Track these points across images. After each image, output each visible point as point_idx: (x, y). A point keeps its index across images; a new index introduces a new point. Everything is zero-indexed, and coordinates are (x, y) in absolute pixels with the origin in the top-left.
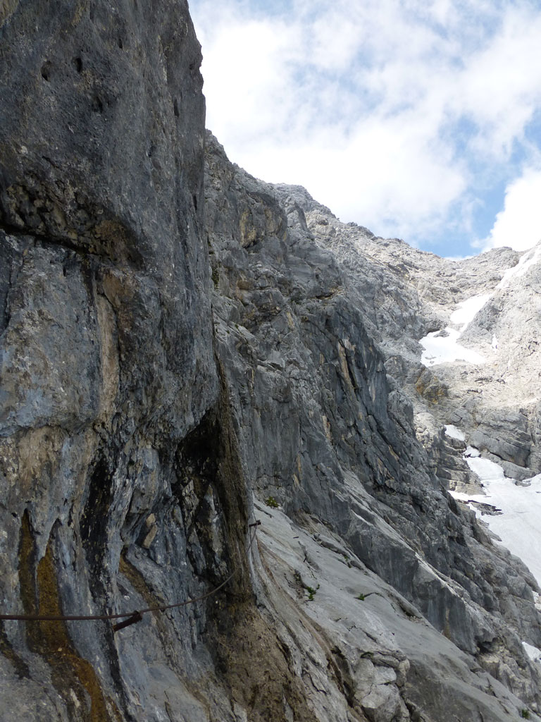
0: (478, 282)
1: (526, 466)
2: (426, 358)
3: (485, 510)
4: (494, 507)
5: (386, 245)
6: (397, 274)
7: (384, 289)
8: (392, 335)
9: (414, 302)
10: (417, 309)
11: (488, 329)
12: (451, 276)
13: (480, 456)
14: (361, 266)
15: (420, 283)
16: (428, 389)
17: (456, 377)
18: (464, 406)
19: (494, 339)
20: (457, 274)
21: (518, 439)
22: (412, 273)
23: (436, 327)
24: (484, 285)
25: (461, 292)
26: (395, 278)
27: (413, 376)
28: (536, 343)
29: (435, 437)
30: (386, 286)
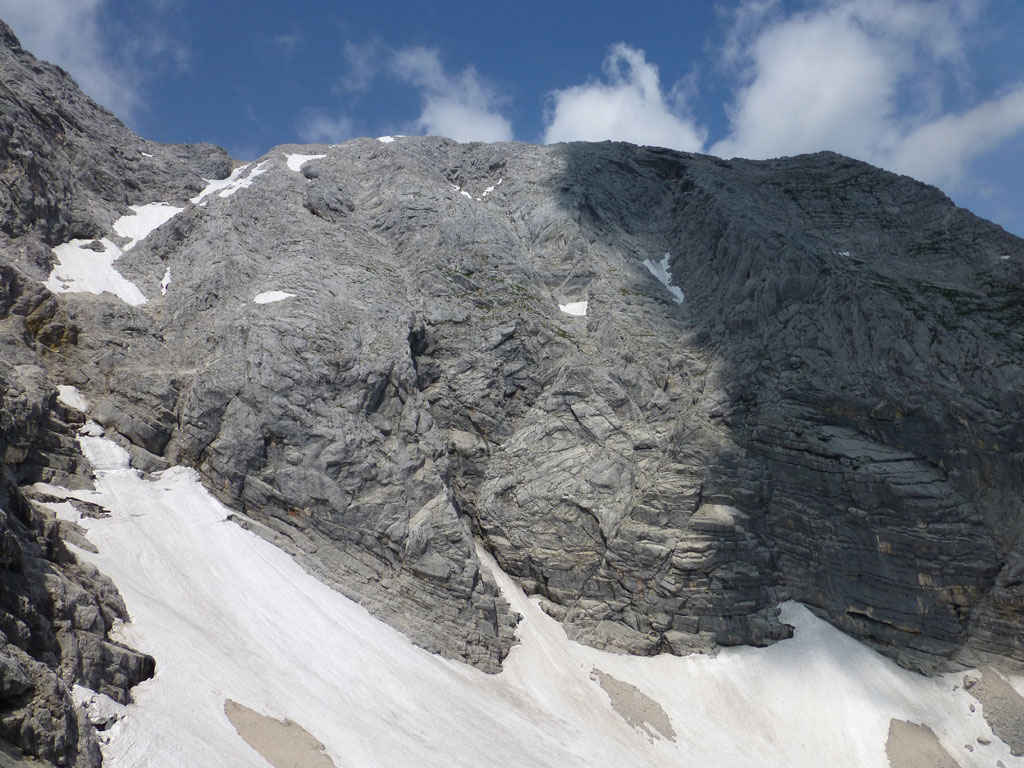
0: (169, 184)
1: (161, 455)
2: (58, 278)
3: (87, 511)
4: (101, 508)
5: (37, 71)
6: (44, 129)
7: (10, 149)
8: (6, 229)
9: (60, 184)
10: (62, 196)
11: (162, 258)
12: (132, 160)
13: (102, 436)
15: (79, 156)
16: (47, 328)
17: (95, 319)
18: (97, 363)
19: (167, 275)
20: (142, 161)
21: (159, 419)
22: (70, 135)
23: (90, 233)
24: (174, 191)
25: (140, 190)
26: (36, 136)
27: (27, 304)
28: (216, 296)
29: (35, 406)
30: (15, 146)
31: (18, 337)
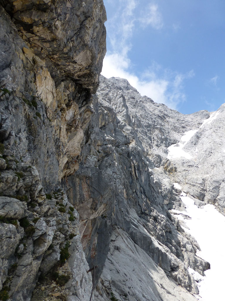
0: (193, 124)
1: (203, 201)
2: (170, 155)
3: (185, 217)
4: (189, 216)
5: (158, 106)
6: (161, 119)
7: (155, 127)
8: (157, 145)
9: (167, 132)
10: (168, 135)
11: (195, 145)
12: (183, 121)
13: (186, 196)
14: (147, 117)
15: (170, 124)
16: (169, 168)
17: (180, 164)
18: (182, 176)
19: (197, 149)
20: (185, 120)
21: (201, 190)
22: (167, 119)
23: (175, 142)
24: (195, 126)
25: (186, 128)
26: (160, 121)
27: (164, 163)
28: (211, 152)
29: (169, 189)
30: (156, 125)
31: (163, 172)
